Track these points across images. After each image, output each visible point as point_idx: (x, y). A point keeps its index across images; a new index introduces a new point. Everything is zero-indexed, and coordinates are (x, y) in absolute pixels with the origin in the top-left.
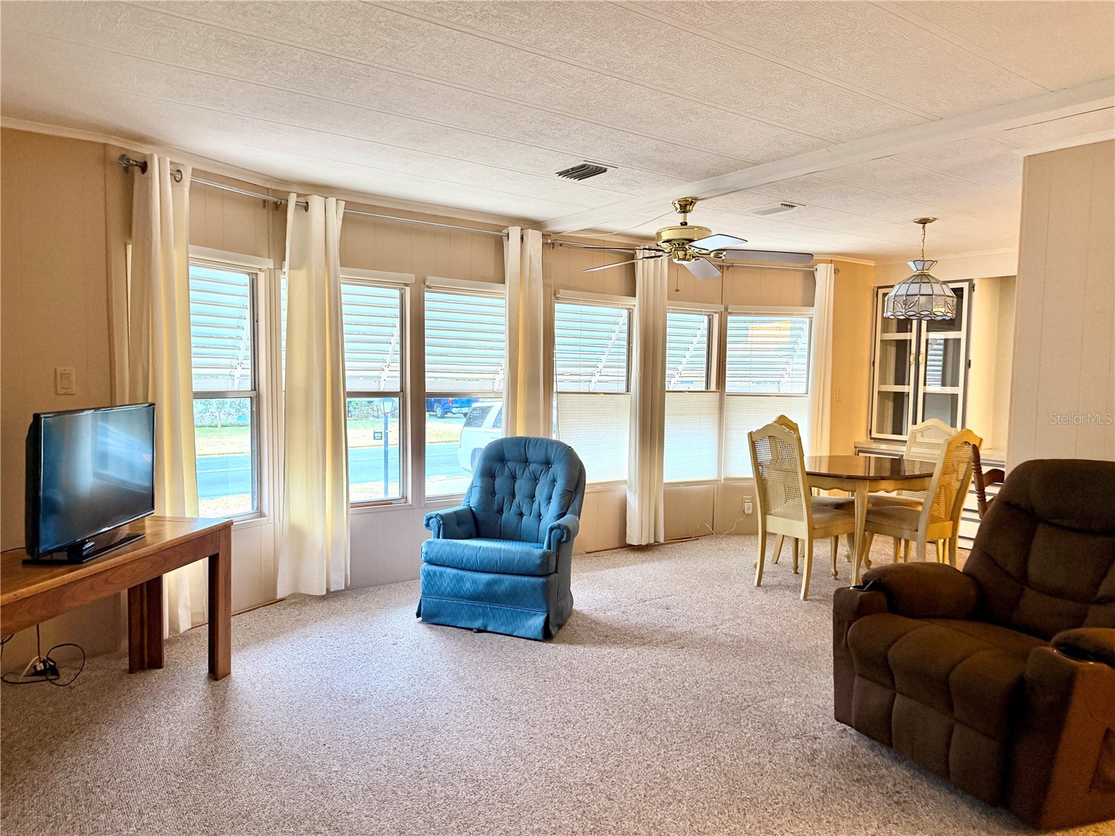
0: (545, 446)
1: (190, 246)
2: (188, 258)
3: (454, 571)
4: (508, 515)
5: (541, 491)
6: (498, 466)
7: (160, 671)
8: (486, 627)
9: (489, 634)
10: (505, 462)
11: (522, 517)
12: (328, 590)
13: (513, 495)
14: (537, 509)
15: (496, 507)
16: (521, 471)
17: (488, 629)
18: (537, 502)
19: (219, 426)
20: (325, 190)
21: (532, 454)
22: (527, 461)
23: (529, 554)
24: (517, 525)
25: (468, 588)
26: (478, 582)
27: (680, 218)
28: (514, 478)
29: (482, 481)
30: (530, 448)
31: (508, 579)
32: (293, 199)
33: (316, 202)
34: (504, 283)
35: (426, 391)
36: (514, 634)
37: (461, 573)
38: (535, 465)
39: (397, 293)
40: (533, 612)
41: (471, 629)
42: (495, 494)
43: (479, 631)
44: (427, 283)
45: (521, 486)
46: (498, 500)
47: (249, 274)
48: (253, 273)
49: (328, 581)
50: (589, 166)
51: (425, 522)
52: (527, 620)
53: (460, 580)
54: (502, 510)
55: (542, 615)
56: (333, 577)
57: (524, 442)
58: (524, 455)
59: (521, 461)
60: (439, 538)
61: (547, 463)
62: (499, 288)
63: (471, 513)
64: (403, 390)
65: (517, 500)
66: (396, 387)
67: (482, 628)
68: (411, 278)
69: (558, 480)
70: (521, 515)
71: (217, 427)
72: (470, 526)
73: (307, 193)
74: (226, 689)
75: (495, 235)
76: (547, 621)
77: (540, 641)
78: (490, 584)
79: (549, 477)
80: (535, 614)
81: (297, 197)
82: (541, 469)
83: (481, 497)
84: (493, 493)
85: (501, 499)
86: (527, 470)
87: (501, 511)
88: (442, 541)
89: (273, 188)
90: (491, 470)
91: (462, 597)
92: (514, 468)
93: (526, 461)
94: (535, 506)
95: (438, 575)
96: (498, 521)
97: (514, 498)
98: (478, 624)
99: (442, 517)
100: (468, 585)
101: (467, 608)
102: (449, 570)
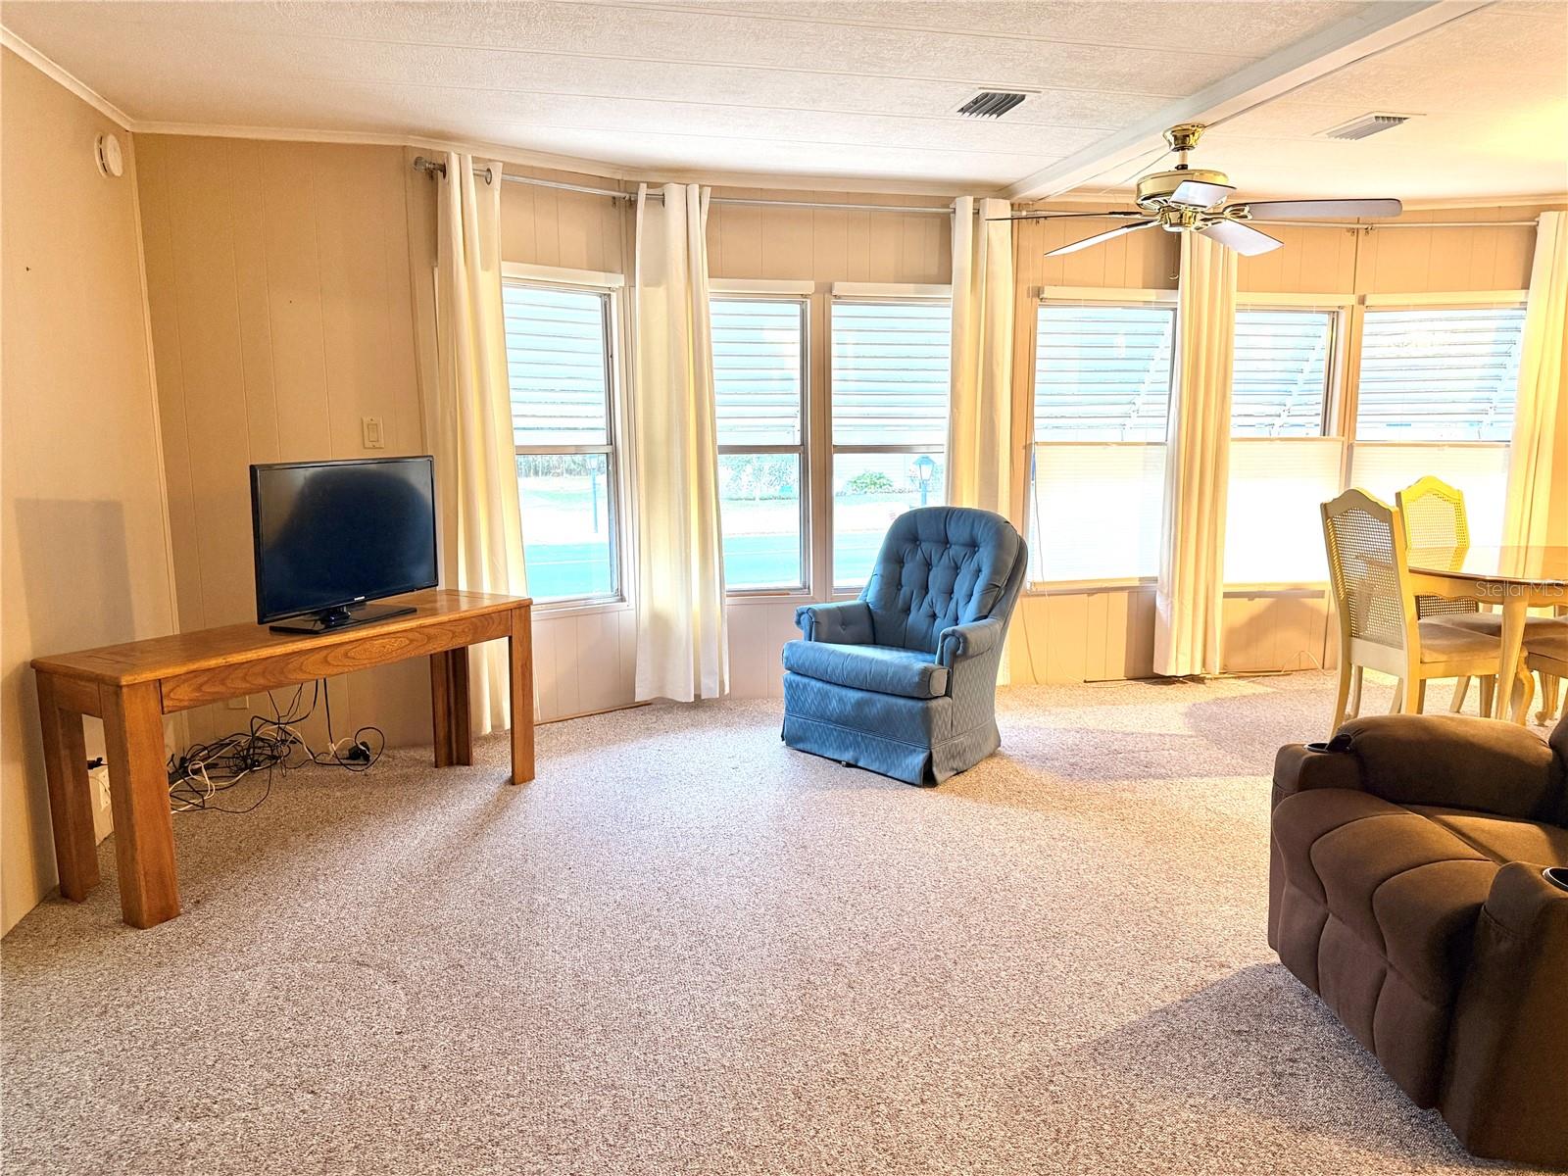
0: (971, 520)
1: (503, 263)
2: (501, 277)
3: (819, 685)
4: (916, 618)
5: (961, 587)
6: (908, 547)
7: (465, 769)
8: (857, 761)
9: (859, 770)
10: (918, 543)
11: (935, 620)
12: (697, 696)
13: (926, 589)
14: (954, 611)
15: (900, 603)
16: (938, 556)
17: (859, 764)
18: (954, 600)
19: (757, 499)
20: (682, 173)
21: (956, 533)
22: (948, 542)
23: (906, 668)
24: (927, 632)
25: (834, 709)
26: (845, 700)
27: (1176, 159)
28: (928, 565)
29: (885, 569)
30: (952, 523)
31: (882, 701)
32: (643, 191)
33: (674, 193)
34: (951, 284)
35: (834, 443)
36: (889, 774)
37: (827, 687)
38: (957, 547)
39: (796, 309)
40: (912, 748)
41: (840, 762)
42: (902, 587)
43: (848, 765)
44: (835, 292)
45: (937, 578)
46: (904, 597)
47: (601, 296)
48: (605, 295)
49: (697, 686)
50: (995, 95)
51: (795, 619)
52: (906, 757)
53: (825, 696)
54: (909, 609)
55: (923, 752)
56: (704, 681)
57: (944, 515)
58: (943, 533)
59: (937, 542)
60: (810, 640)
61: (973, 546)
62: (945, 291)
63: (866, 611)
64: (803, 443)
65: (929, 597)
66: (797, 442)
67: (852, 762)
68: (809, 287)
69: (983, 569)
70: (934, 616)
71: (754, 499)
72: (865, 628)
73: (663, 181)
74: (515, 794)
75: (937, 214)
76: (929, 762)
77: (919, 786)
78: (859, 704)
79: (973, 566)
80: (915, 751)
81: (648, 187)
82: (963, 554)
83: (881, 589)
84: (899, 585)
85: (908, 594)
86: (945, 557)
87: (907, 610)
88: (813, 643)
89: (625, 179)
90: (898, 552)
91: (829, 720)
92: (929, 552)
93: (945, 542)
94: (952, 605)
95: (801, 687)
96: (902, 622)
97: (927, 593)
98: (848, 756)
99: (814, 612)
100: (834, 703)
101: (835, 733)
102: (813, 683)
